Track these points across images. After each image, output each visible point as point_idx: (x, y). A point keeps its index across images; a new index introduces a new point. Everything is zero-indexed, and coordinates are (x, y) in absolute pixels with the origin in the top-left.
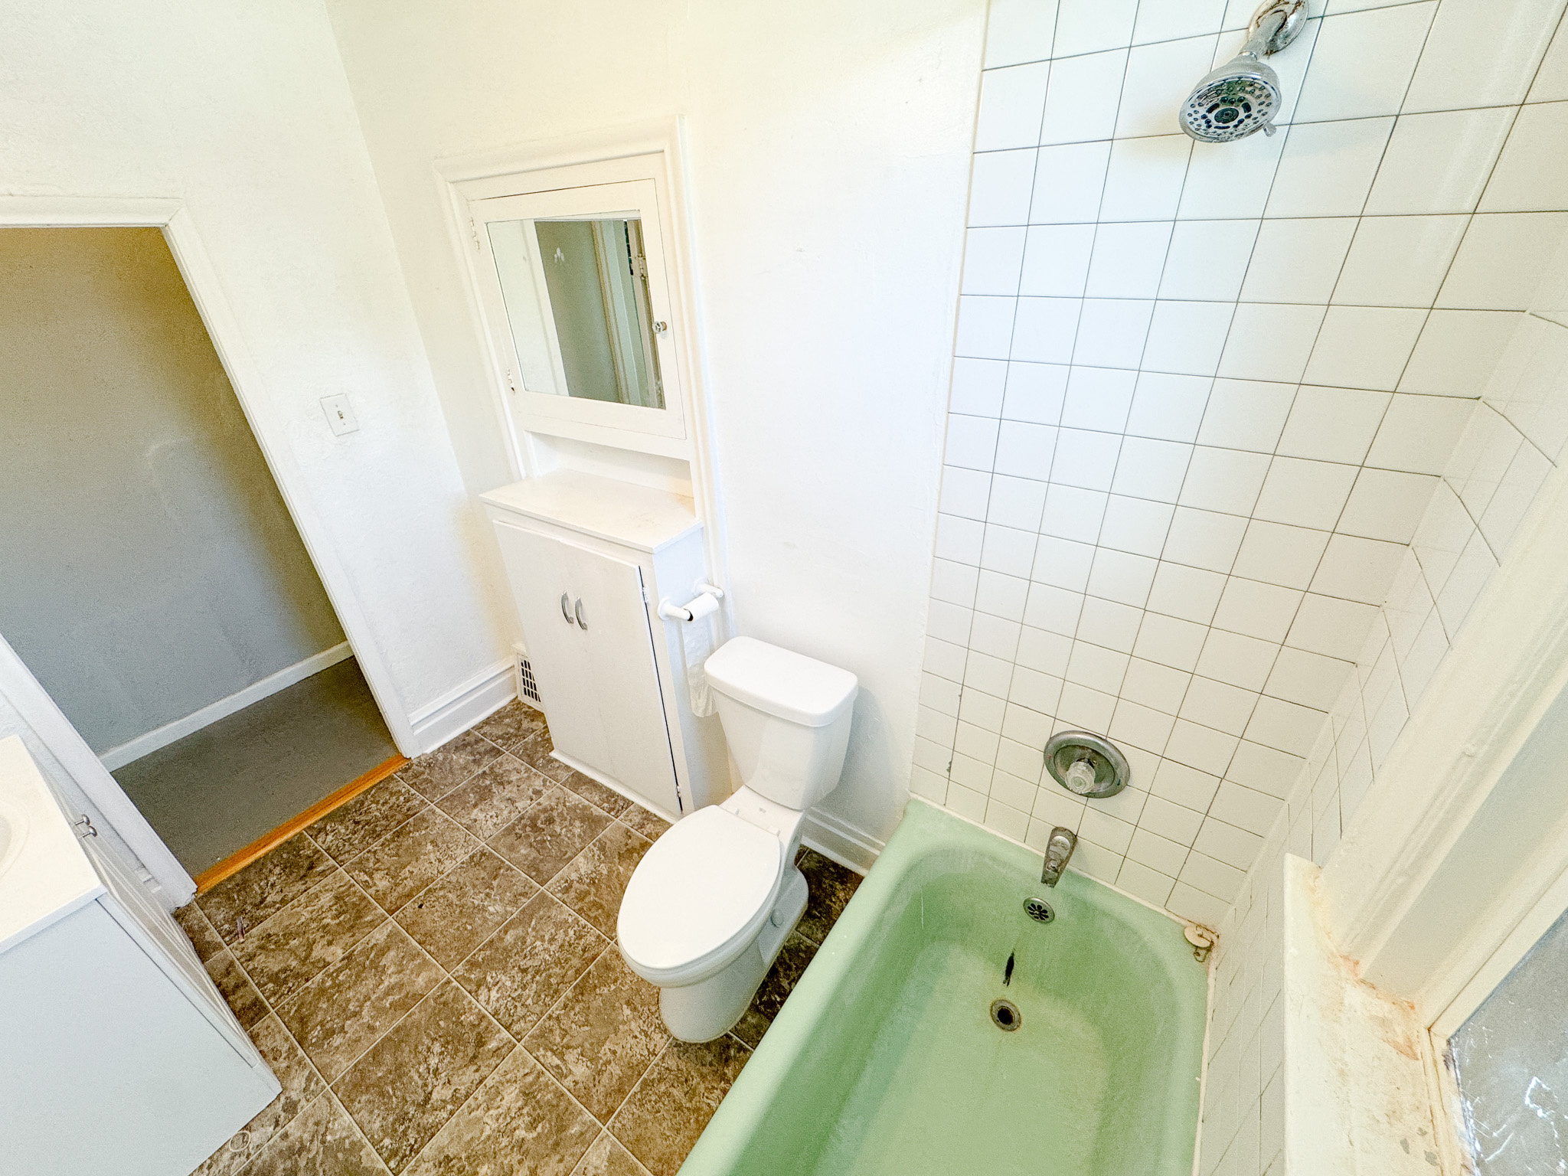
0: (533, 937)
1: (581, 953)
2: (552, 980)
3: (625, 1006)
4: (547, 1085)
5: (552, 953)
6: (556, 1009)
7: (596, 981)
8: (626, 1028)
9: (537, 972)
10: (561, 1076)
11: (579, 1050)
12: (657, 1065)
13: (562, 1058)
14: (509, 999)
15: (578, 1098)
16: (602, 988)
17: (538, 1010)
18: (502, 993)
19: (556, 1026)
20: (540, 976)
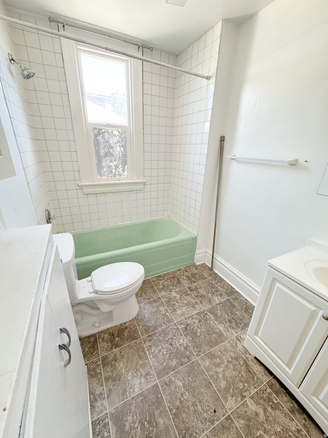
0: (166, 357)
1: (152, 340)
2: (163, 336)
3: (146, 317)
4: (170, 310)
5: (161, 346)
6: (164, 327)
7: (151, 328)
8: (148, 312)
9: (167, 341)
10: (167, 310)
11: (161, 313)
13: (165, 313)
14: (177, 337)
15: (164, 304)
16: (150, 325)
17: (169, 329)
18: (179, 340)
19: (165, 322)
20: (166, 339)
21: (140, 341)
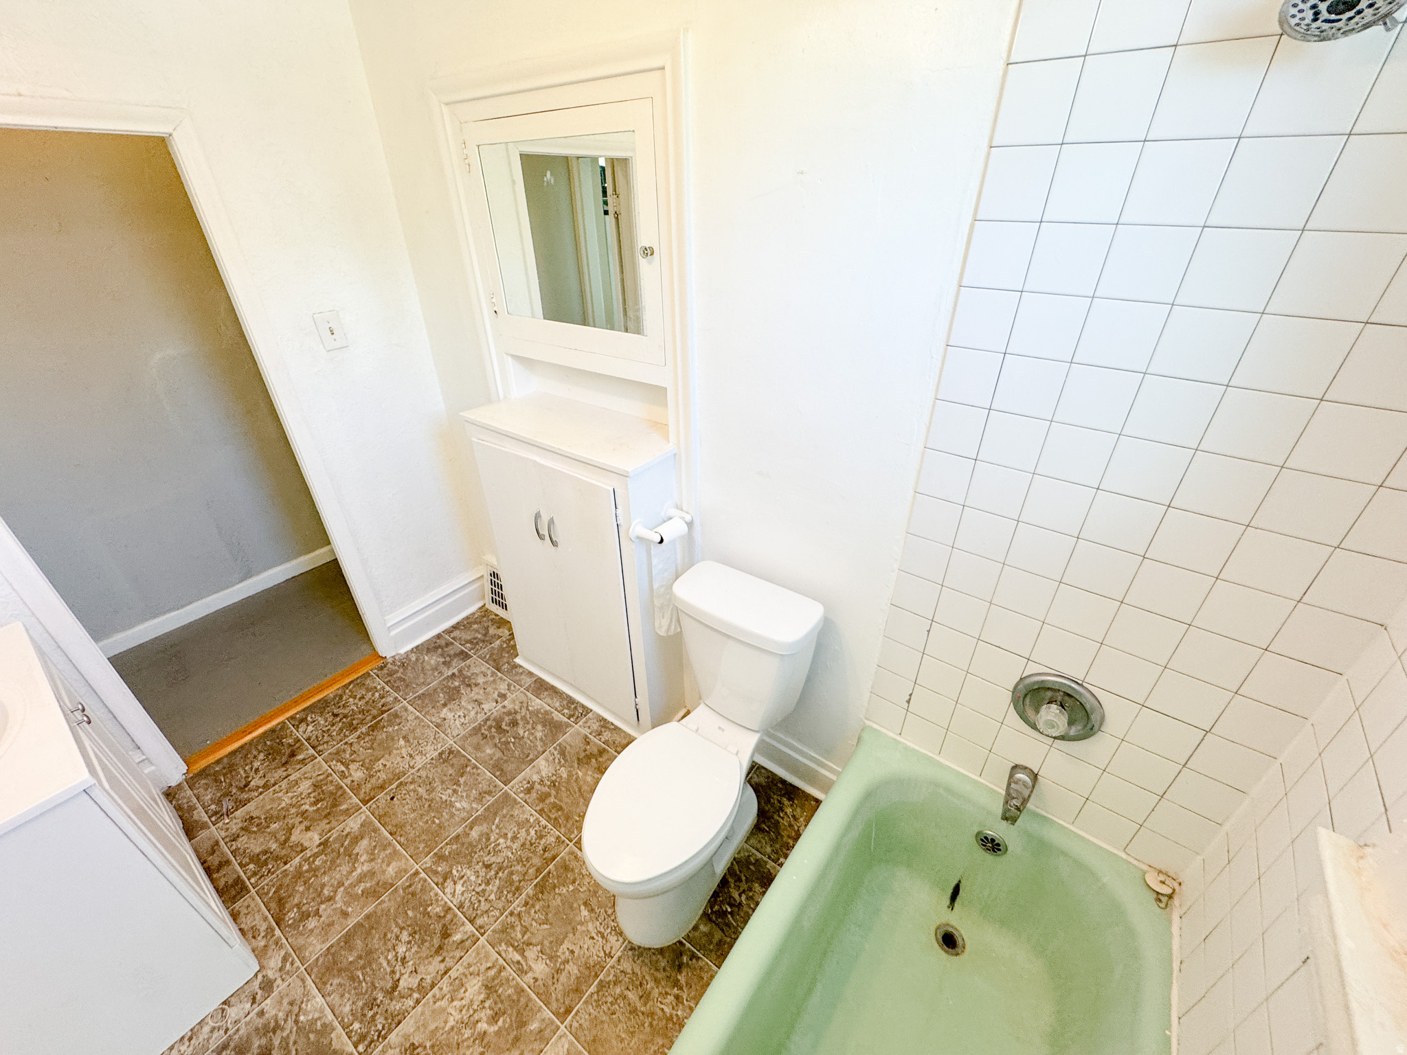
0: (497, 834)
1: (542, 852)
2: (514, 877)
3: (582, 907)
4: (508, 980)
5: (514, 851)
6: (517, 906)
7: (555, 881)
8: (584, 928)
9: (500, 869)
10: (522, 972)
11: (539, 947)
12: (613, 967)
13: (522, 954)
14: (474, 893)
15: (537, 994)
16: (561, 888)
17: (500, 906)
18: (467, 887)
19: (517, 923)
20: (503, 873)
21: (572, 836)
